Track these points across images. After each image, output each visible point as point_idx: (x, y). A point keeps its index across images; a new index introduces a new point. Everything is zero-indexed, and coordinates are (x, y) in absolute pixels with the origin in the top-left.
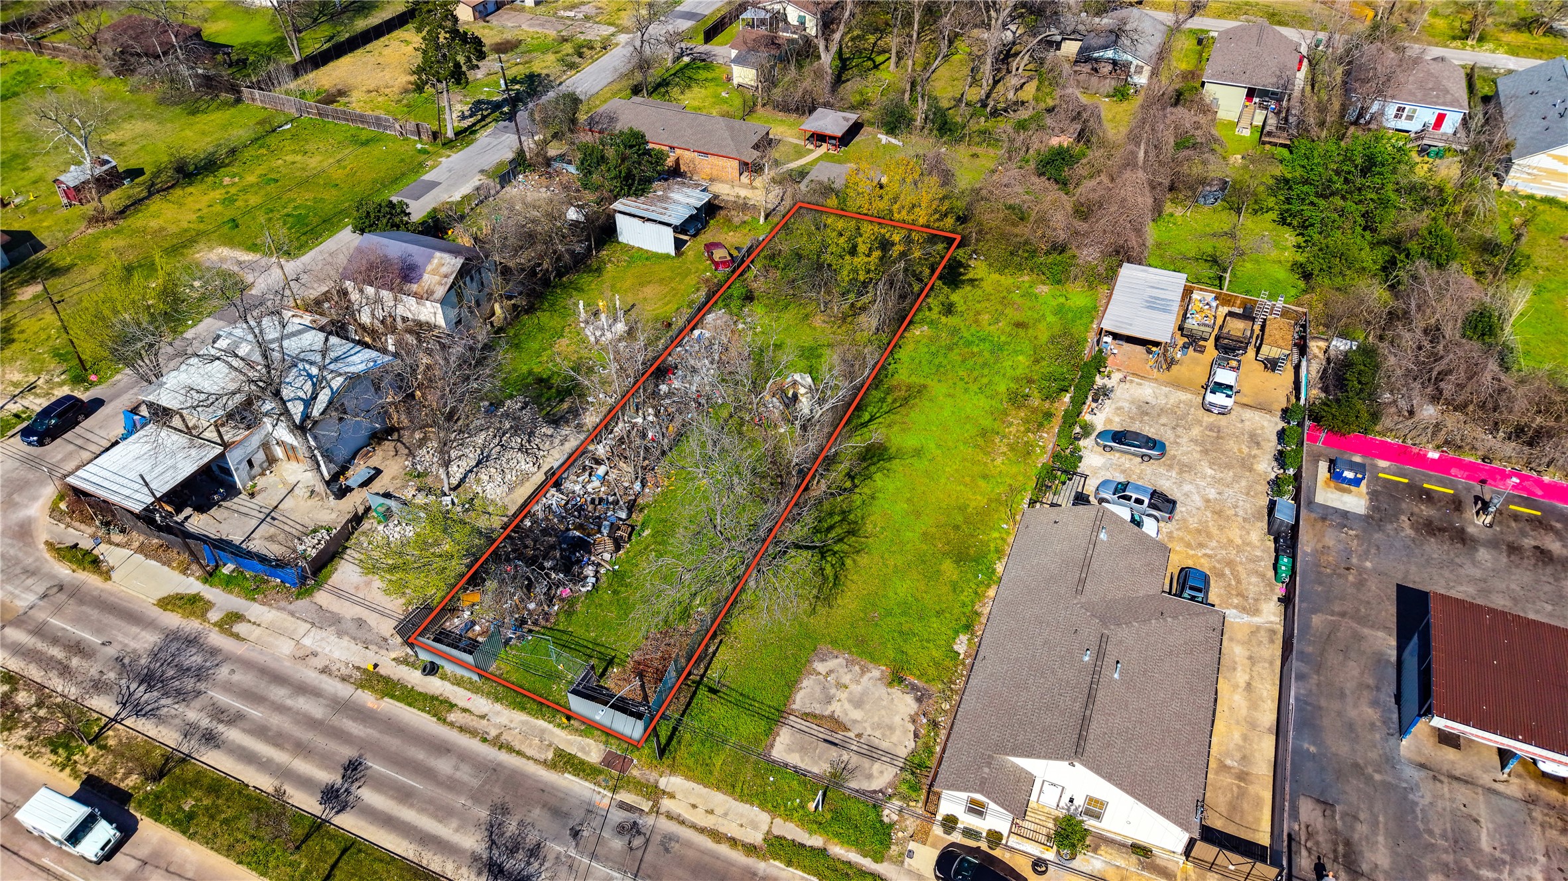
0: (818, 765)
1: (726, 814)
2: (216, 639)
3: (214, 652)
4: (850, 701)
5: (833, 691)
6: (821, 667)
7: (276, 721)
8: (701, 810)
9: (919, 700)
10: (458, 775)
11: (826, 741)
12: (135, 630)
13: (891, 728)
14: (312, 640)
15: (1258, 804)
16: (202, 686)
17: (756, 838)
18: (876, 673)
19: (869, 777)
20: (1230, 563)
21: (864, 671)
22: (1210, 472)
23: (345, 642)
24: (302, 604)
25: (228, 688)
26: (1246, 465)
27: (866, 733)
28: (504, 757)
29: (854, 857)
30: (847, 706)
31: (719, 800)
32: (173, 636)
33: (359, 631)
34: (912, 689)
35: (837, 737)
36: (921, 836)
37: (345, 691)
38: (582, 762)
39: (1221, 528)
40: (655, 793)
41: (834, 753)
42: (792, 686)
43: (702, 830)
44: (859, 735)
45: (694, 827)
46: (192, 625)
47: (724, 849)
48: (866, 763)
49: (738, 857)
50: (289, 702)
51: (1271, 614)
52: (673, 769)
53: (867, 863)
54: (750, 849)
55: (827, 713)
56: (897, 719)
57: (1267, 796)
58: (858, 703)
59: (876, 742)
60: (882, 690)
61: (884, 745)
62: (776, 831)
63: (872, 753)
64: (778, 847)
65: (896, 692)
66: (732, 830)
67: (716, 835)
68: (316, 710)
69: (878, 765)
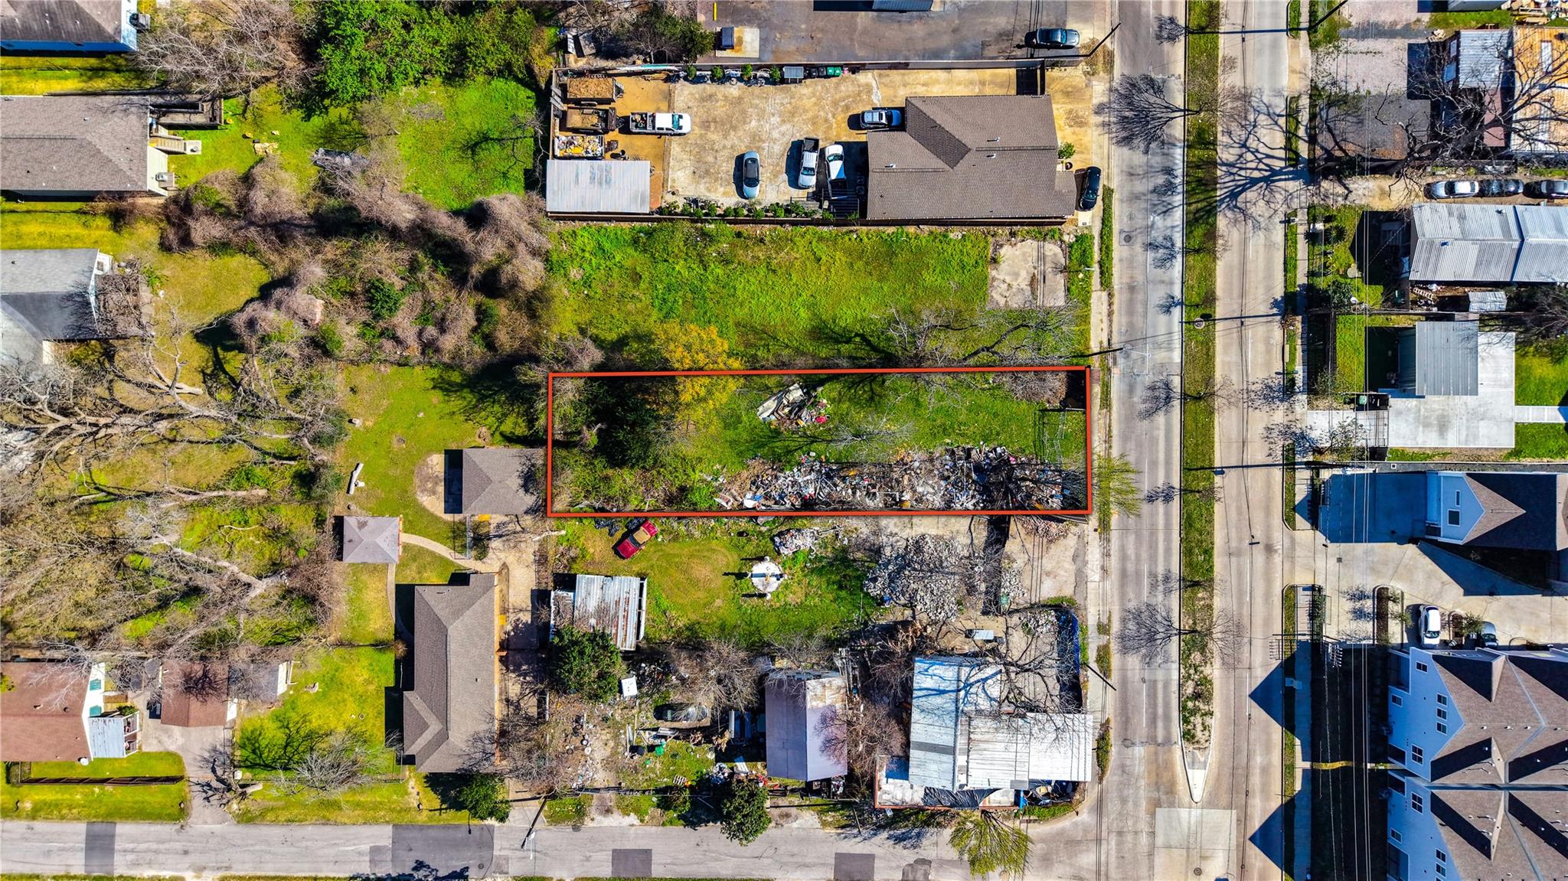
0: (1060, 280)
1: (1099, 313)
2: (1115, 627)
3: (1124, 621)
4: (1016, 279)
5: (1014, 290)
6: (1002, 301)
7: (1144, 555)
8: (1102, 327)
9: (1001, 246)
10: (1133, 447)
11: (1044, 282)
12: (1129, 674)
13: (1024, 254)
14: (1094, 574)
16: (1144, 608)
17: (1104, 294)
18: (994, 273)
19: (1055, 255)
20: (835, 103)
21: (994, 279)
23: (1089, 557)
24: (1079, 600)
25: (1139, 595)
26: (736, 101)
27: (1031, 266)
28: (1115, 432)
29: (1096, 248)
30: (1020, 280)
31: (1094, 319)
32: (1125, 650)
33: (1079, 557)
34: (996, 251)
35: (1040, 277)
36: (1075, 222)
37: (1114, 535)
38: (1102, 393)
39: (806, 111)
41: (1049, 276)
42: (1021, 311)
43: (1111, 321)
44: (1035, 268)
45: (1111, 326)
46: (1114, 647)
47: (1115, 307)
48: (1048, 259)
49: (1116, 300)
50: (1133, 557)
51: (865, 78)
52: (1089, 348)
53: (1096, 241)
54: (1110, 295)
55: (1028, 288)
56: (1017, 253)
57: (989, 71)
58: (1016, 275)
59: (1035, 258)
60: (1004, 266)
61: (1035, 254)
62: (1099, 287)
63: (1042, 258)
64: (1106, 283)
65: (1001, 259)
66: (1105, 308)
67: (1110, 314)
68: (1132, 538)
69: (1047, 253)
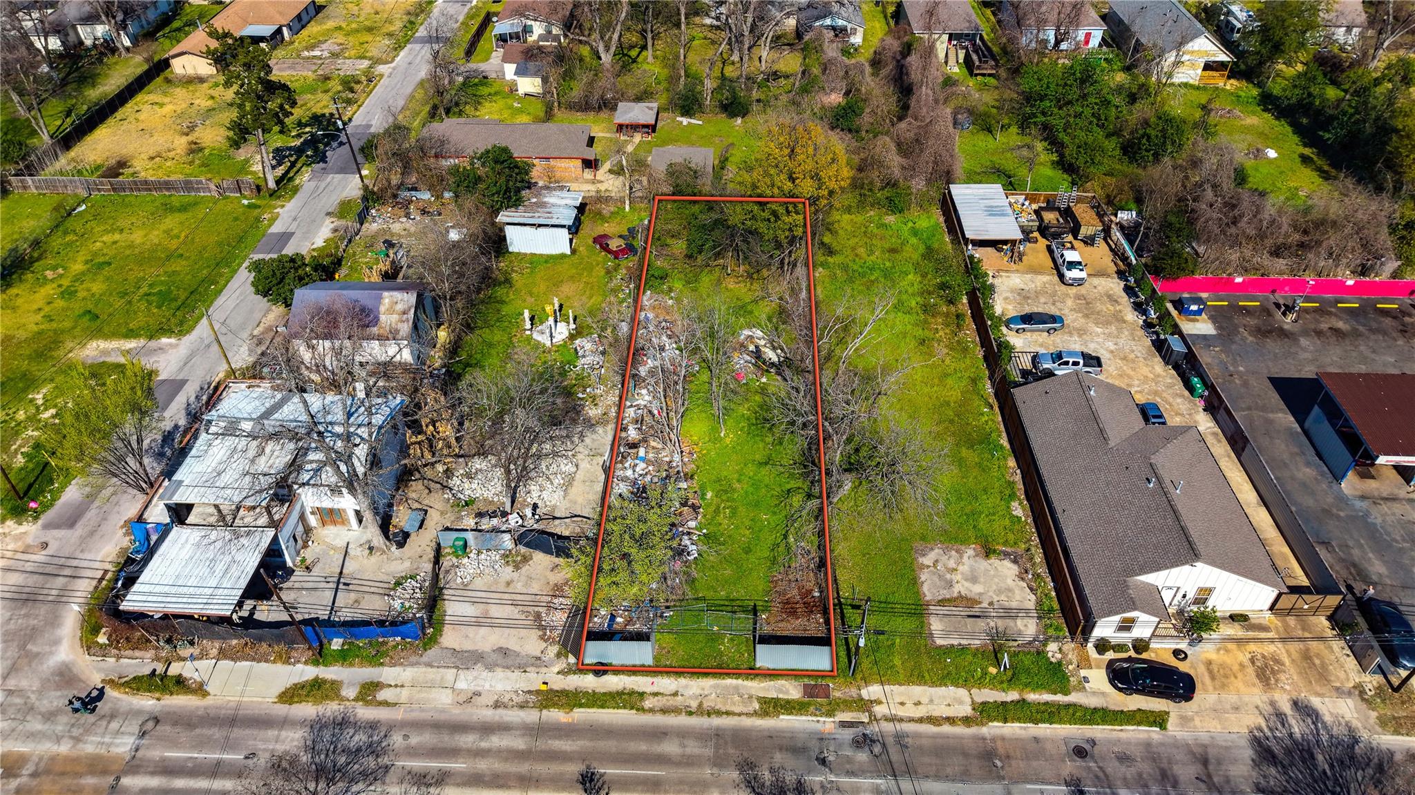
1: (931, 701)
2: (365, 713)
3: (373, 726)
4: (966, 580)
5: (948, 576)
6: (927, 560)
7: (483, 765)
8: (909, 705)
9: (1015, 562)
10: (688, 751)
11: (969, 616)
12: (272, 733)
13: (1010, 590)
14: (466, 681)
15: (1286, 559)
16: (385, 760)
17: (966, 710)
18: (970, 552)
19: (1021, 632)
21: (960, 553)
22: (1099, 330)
23: (500, 673)
24: (432, 653)
25: (412, 752)
26: (1118, 319)
27: (995, 600)
28: (716, 721)
29: (1047, 697)
30: (967, 584)
31: (918, 691)
32: (317, 726)
33: (505, 658)
34: (1005, 555)
35: (976, 610)
36: (1085, 662)
37: (531, 716)
38: (788, 702)
39: (1134, 369)
40: (865, 705)
41: (981, 624)
42: (915, 582)
43: (921, 720)
44: (990, 604)
45: (911, 720)
46: (331, 708)
47: (946, 729)
48: (1010, 623)
49: (960, 730)
50: (484, 744)
51: (1206, 422)
52: (867, 682)
53: (1059, 698)
54: (967, 721)
55: (955, 595)
56: (1009, 582)
57: (1286, 550)
58: (974, 579)
59: (1007, 604)
60: (983, 564)
61: (1014, 604)
62: (979, 699)
63: (1010, 613)
64: (985, 712)
65: (994, 561)
66: (941, 711)
67: (931, 720)
68: (519, 743)
69: (1019, 622)
